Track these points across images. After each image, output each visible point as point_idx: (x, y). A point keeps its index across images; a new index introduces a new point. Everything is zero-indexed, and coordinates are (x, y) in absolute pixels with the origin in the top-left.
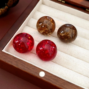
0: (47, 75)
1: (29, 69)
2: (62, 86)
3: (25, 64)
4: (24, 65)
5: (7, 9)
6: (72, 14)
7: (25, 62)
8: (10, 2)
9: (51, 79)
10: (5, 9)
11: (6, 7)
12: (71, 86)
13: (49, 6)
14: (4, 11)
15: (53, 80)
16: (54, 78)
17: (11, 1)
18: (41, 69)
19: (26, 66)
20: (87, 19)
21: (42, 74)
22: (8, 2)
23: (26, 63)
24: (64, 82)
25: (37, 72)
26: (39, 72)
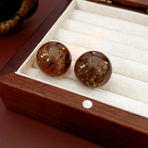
0: (97, 105)
1: (63, 97)
3: (56, 90)
4: (54, 91)
5: (18, 20)
7: (56, 87)
8: (23, 8)
10: (15, 21)
11: (17, 18)
12: (141, 120)
13: (87, 12)
14: (14, 25)
15: (107, 112)
16: (110, 109)
17: (25, 7)
18: (84, 97)
19: (59, 93)
21: (87, 105)
22: (21, 10)
24: (127, 114)
25: (78, 101)
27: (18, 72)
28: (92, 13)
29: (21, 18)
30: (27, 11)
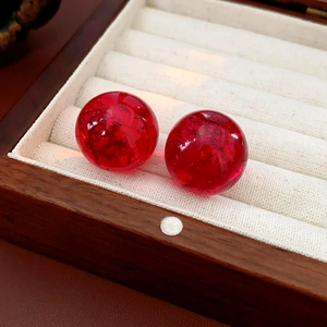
0: (192, 227)
1: (117, 211)
2: (257, 264)
3: (100, 195)
4: (96, 197)
5: (17, 32)
6: (257, 32)
7: (101, 188)
8: (28, 4)
9: (208, 241)
10: (11, 33)
11: (14, 26)
12: (291, 260)
14: (6, 42)
15: (215, 244)
16: (222, 237)
18: (165, 210)
19: (106, 202)
20: (314, 45)
21: (171, 227)
22: (23, 7)
23: (103, 192)
25: (152, 220)
26: (160, 220)
27: (15, 154)
28: (185, 15)
29: (23, 26)
30: (36, 10)
